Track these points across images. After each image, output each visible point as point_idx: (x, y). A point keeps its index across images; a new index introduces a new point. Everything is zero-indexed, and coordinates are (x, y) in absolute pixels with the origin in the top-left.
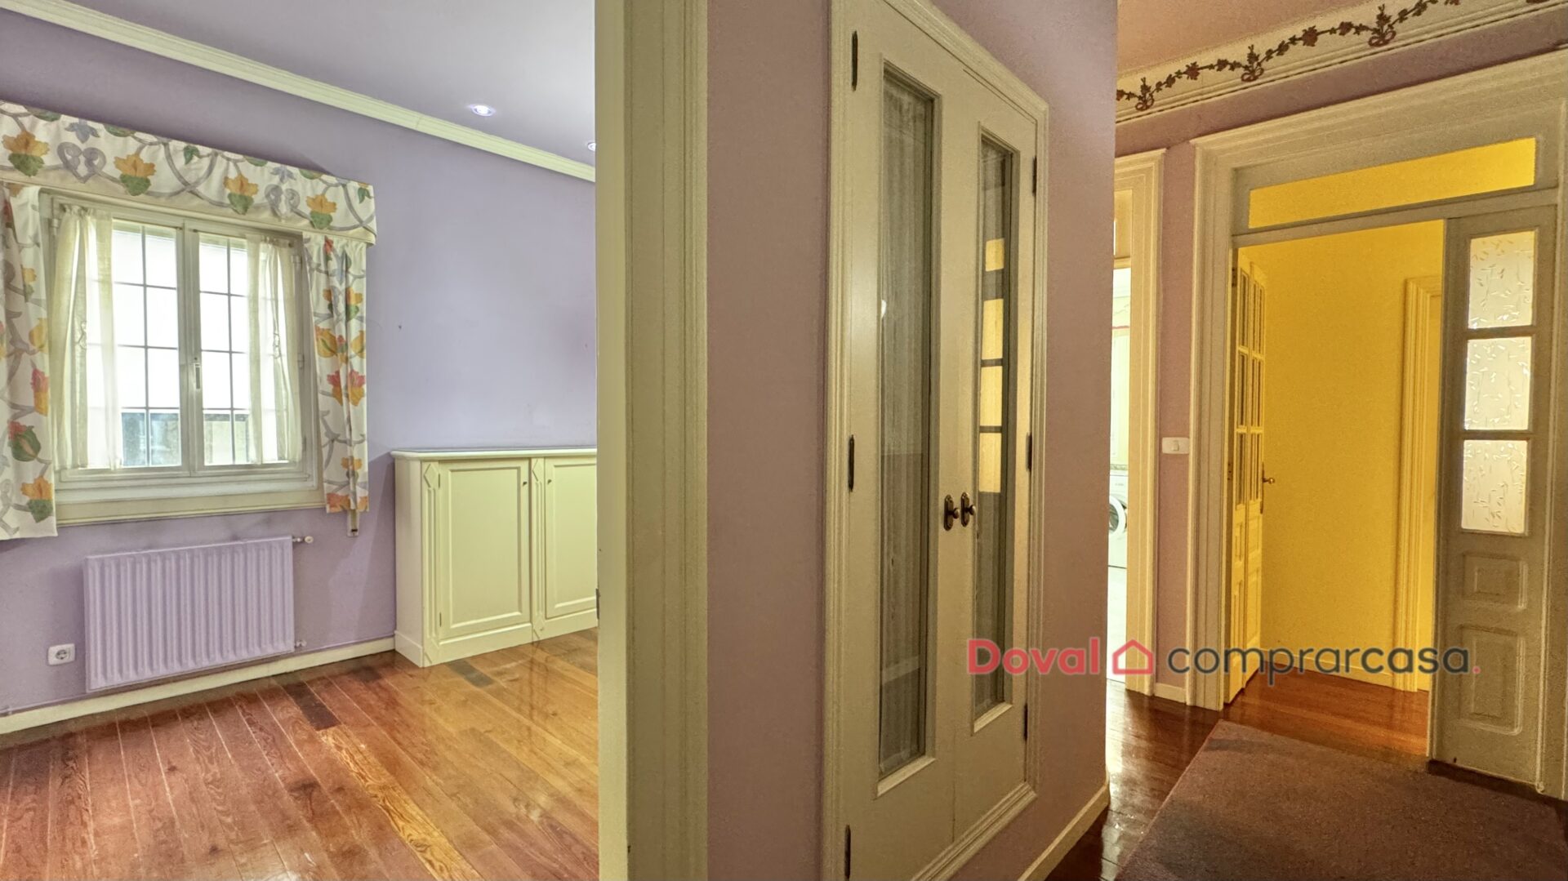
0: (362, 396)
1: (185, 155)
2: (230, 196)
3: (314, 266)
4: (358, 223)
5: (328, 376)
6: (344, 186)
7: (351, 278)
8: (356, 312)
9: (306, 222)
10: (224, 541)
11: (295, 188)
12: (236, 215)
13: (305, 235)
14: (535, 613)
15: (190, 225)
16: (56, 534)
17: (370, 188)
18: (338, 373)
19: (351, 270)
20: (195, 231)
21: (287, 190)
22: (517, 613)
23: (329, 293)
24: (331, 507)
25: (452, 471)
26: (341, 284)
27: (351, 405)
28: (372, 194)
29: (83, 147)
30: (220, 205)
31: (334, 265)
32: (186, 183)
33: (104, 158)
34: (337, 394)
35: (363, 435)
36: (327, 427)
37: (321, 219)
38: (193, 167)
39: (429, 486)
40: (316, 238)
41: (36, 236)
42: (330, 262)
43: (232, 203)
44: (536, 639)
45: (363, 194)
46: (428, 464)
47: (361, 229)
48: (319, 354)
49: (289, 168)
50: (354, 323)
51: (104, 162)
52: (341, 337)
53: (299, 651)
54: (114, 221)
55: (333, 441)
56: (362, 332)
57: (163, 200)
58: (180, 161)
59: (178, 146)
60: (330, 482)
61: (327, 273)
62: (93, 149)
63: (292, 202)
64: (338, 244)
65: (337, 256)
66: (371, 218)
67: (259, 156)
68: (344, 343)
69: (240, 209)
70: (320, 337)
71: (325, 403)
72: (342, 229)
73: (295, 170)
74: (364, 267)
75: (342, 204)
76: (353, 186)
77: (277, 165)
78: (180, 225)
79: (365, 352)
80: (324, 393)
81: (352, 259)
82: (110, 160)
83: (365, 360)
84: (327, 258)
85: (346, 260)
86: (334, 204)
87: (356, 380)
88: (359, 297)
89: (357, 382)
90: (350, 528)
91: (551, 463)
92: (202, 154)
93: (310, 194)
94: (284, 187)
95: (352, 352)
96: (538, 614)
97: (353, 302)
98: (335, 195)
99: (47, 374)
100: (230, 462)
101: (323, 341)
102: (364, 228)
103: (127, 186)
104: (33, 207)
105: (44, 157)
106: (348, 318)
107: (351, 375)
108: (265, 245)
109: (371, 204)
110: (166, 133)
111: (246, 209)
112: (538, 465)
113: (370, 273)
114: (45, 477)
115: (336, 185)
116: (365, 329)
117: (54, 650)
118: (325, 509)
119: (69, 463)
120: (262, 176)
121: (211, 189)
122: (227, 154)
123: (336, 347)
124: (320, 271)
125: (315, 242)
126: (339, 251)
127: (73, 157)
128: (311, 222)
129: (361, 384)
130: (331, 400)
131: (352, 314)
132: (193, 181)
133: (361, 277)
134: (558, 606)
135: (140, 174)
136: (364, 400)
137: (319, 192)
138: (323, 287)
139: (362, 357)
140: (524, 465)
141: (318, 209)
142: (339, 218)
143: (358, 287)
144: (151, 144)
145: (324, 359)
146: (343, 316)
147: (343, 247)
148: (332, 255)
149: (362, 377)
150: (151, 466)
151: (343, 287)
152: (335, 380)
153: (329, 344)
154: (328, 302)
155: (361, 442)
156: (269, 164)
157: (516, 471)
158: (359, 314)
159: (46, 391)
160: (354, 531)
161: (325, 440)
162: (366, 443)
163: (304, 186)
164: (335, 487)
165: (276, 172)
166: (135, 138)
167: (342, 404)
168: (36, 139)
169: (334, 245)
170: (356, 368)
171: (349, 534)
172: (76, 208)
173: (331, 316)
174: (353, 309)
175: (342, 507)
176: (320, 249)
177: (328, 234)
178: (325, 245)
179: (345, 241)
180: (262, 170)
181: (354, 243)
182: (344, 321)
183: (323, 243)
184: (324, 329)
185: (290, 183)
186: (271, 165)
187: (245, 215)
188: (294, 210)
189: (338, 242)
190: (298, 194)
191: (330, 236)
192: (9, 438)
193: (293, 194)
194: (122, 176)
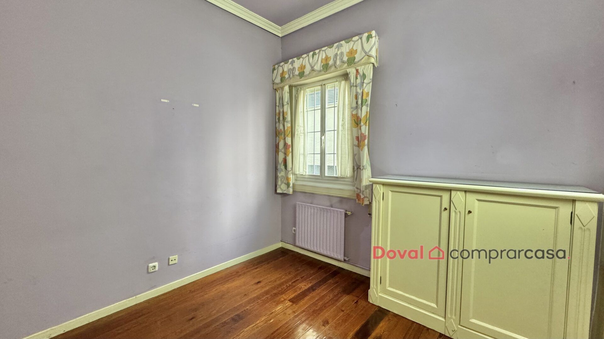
0: (364, 146)
1: (312, 57)
2: (323, 66)
3: (352, 85)
4: (365, 54)
6: (361, 38)
7: (365, 85)
8: (366, 102)
9: (346, 65)
10: (327, 206)
13: (348, 70)
16: (292, 193)
17: (373, 33)
18: (358, 135)
19: (365, 81)
22: (434, 305)
23: (356, 97)
24: (358, 200)
25: (392, 191)
26: (360, 90)
27: (361, 151)
28: (373, 35)
29: (292, 68)
30: (321, 71)
31: (359, 81)
32: (312, 68)
33: (295, 69)
34: (359, 146)
36: (357, 162)
37: (351, 60)
38: (314, 60)
40: (352, 71)
42: (357, 80)
43: (324, 68)
45: (369, 37)
46: (376, 185)
47: (366, 57)
48: (353, 127)
49: (341, 42)
50: (364, 108)
52: (359, 116)
53: (345, 261)
55: (358, 168)
56: (367, 112)
57: (307, 77)
58: (311, 60)
59: (311, 54)
60: (357, 188)
61: (356, 86)
62: (294, 67)
63: (341, 58)
65: (360, 76)
67: (330, 44)
68: (360, 120)
69: (325, 70)
70: (353, 118)
71: (355, 150)
72: (359, 61)
73: (343, 42)
74: (371, 77)
75: (359, 49)
76: (365, 36)
77: (337, 44)
78: (321, 84)
79: (367, 122)
80: (355, 145)
81: (367, 76)
82: (297, 69)
83: (367, 127)
84: (357, 78)
85: (364, 76)
86: (356, 50)
87: (363, 137)
88: (368, 94)
91: (471, 198)
92: (316, 53)
93: (348, 51)
94: (339, 53)
95: (362, 124)
96: (451, 317)
97: (364, 98)
98: (357, 46)
99: (289, 144)
101: (354, 120)
102: (367, 55)
103: (300, 76)
105: (286, 76)
106: (362, 107)
107: (362, 135)
109: (373, 41)
110: (307, 52)
111: (327, 69)
116: (368, 110)
117: (293, 228)
118: (356, 200)
121: (318, 67)
122: (323, 49)
123: (358, 122)
124: (354, 86)
125: (352, 73)
126: (361, 73)
127: (290, 72)
128: (348, 64)
129: (365, 140)
130: (357, 148)
131: (364, 103)
132: (314, 65)
133: (369, 83)
135: (302, 71)
136: (366, 147)
137: (351, 47)
138: (354, 94)
140: (446, 196)
141: (350, 56)
142: (358, 56)
143: (368, 89)
144: (305, 57)
146: (360, 106)
147: (363, 70)
149: (366, 136)
150: (315, 174)
151: (362, 91)
152: (358, 138)
153: (356, 120)
154: (356, 101)
159: (289, 149)
160: (370, 214)
163: (346, 48)
164: (359, 191)
165: (337, 47)
166: (302, 58)
168: (285, 71)
169: (359, 71)
170: (363, 132)
172: (300, 89)
173: (357, 107)
174: (364, 101)
176: (354, 75)
177: (355, 67)
178: (356, 72)
179: (363, 67)
180: (332, 49)
181: (367, 66)
182: (360, 109)
183: (355, 72)
184: (354, 114)
185: (341, 50)
186: (335, 45)
187: (327, 72)
188: (342, 61)
189: (360, 69)
190: (344, 53)
191: (357, 67)
192: (283, 163)
193: (342, 54)
194: (299, 73)
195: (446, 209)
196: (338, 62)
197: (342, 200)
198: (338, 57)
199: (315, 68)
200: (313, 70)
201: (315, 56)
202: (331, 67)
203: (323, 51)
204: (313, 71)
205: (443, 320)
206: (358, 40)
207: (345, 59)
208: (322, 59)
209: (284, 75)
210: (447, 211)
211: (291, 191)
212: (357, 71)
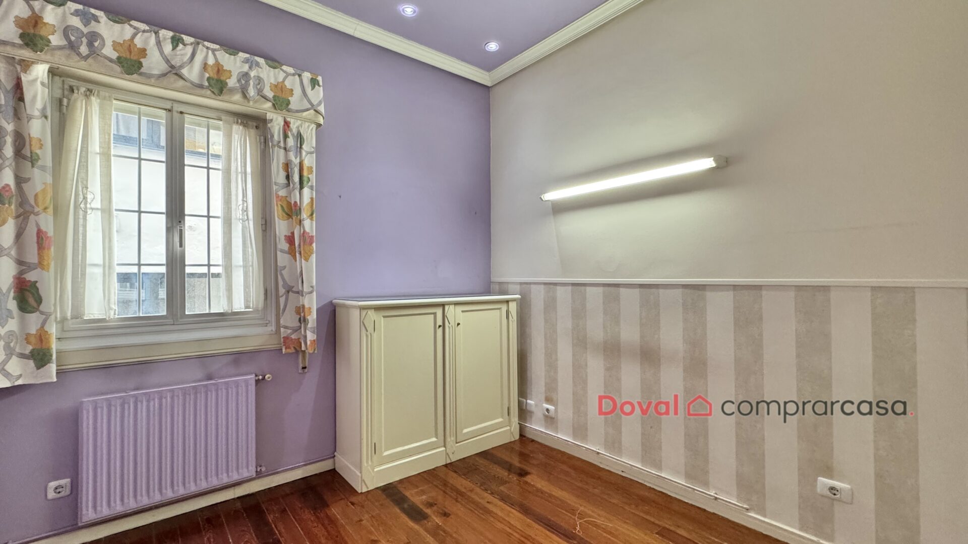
0: (312, 253)
1: (172, 43)
2: (208, 79)
3: (275, 143)
4: (310, 106)
5: (285, 236)
6: (300, 76)
7: (304, 154)
8: (308, 182)
9: (269, 105)
10: (200, 381)
11: (261, 76)
12: (213, 96)
13: (269, 116)
14: (448, 439)
15: (178, 108)
16: (55, 380)
17: (320, 79)
18: (293, 233)
19: (304, 146)
20: (181, 113)
21: (254, 76)
22: (434, 439)
23: (287, 166)
24: (286, 349)
25: (384, 317)
26: (296, 158)
27: (303, 261)
28: (321, 83)
29: (85, 30)
30: (201, 86)
31: (291, 142)
32: (172, 67)
33: (103, 40)
34: (292, 252)
35: (312, 287)
36: (284, 280)
37: (281, 102)
38: (178, 53)
39: (367, 331)
40: (277, 119)
41: (44, 108)
42: (288, 139)
43: (210, 85)
44: (449, 462)
45: (314, 82)
46: (366, 311)
47: (312, 112)
48: (278, 218)
49: (257, 58)
50: (306, 191)
51: (103, 44)
52: (296, 202)
53: (259, 475)
54: (115, 102)
55: (288, 292)
56: (312, 199)
57: (153, 80)
58: (168, 48)
59: (167, 34)
60: (286, 327)
61: (285, 149)
62: (94, 32)
63: (259, 87)
64: (294, 126)
65: (293, 135)
66: (319, 104)
67: (232, 48)
68: (298, 208)
69: (216, 91)
70: (279, 203)
71: (283, 259)
72: (298, 111)
73: (261, 61)
74: (314, 144)
75: (298, 91)
76: (307, 76)
77: (247, 56)
78: (169, 107)
79: (314, 215)
80: (282, 251)
81: (305, 138)
82: (109, 43)
83: (314, 222)
84: (286, 136)
85: (300, 138)
86: (292, 90)
87: (307, 239)
88: (310, 169)
89: (308, 240)
90: (301, 366)
91: (460, 309)
92: (186, 42)
93: (273, 81)
94: (252, 74)
95: (305, 215)
96: (450, 440)
97: (305, 173)
98: (292, 83)
99: (51, 233)
100: (207, 312)
101: (282, 206)
102: (315, 111)
103: (123, 67)
104: (43, 84)
105: (51, 37)
106: (301, 188)
107: (304, 235)
108: (237, 127)
109: (320, 91)
110: (156, 24)
111: (221, 92)
112: (450, 310)
113: (319, 150)
114: (46, 328)
115: (294, 75)
116: (314, 197)
117: (53, 484)
118: (281, 349)
119: (69, 315)
120: (234, 64)
121: (193, 73)
122: (206, 43)
123: (292, 211)
124: (280, 147)
125: (276, 121)
126: (295, 131)
127: (77, 38)
128: (274, 105)
129: (311, 243)
130: (287, 256)
131: (305, 183)
132: (178, 65)
133: (311, 153)
134: (465, 431)
135: (134, 57)
136: (314, 255)
137: (281, 80)
138: (282, 160)
140: (439, 312)
141: (279, 94)
142: (295, 101)
143: (309, 161)
144: (144, 31)
145: (281, 221)
146: (297, 185)
147: (298, 127)
148: (290, 134)
149: (312, 237)
150: (141, 315)
151: (297, 161)
152: (290, 239)
153: (286, 210)
154: (286, 174)
155: (311, 292)
156: (241, 54)
157: (433, 315)
158: (310, 184)
159: (49, 248)
160: (304, 368)
161: (282, 291)
162: (315, 293)
163: (269, 75)
164: (289, 331)
165: (246, 61)
166: (131, 26)
167: (296, 261)
168: (45, 21)
169: (291, 125)
170: (307, 229)
171: (300, 371)
172: (83, 90)
173: (288, 185)
174: (305, 179)
175: (294, 348)
176: (280, 128)
177: (285, 116)
178: (284, 125)
179: (299, 122)
180: (235, 59)
181: (307, 124)
182: (298, 190)
183: (282, 123)
184: (282, 197)
185: (257, 71)
186: (242, 55)
187: (220, 98)
188: (260, 94)
189: (294, 124)
190: (263, 81)
191: (288, 117)
192: (14, 292)
193: (260, 80)
194: (119, 58)
195: (440, 326)
196: (252, 92)
197: (239, 358)
198: (251, 82)
199: (185, 72)
200: (176, 74)
201: (181, 46)
202: (232, 91)
203: (208, 48)
204: (176, 77)
205: (443, 449)
207: (270, 94)
208: (205, 64)
209: (43, 32)
210: (441, 328)
212: (287, 124)
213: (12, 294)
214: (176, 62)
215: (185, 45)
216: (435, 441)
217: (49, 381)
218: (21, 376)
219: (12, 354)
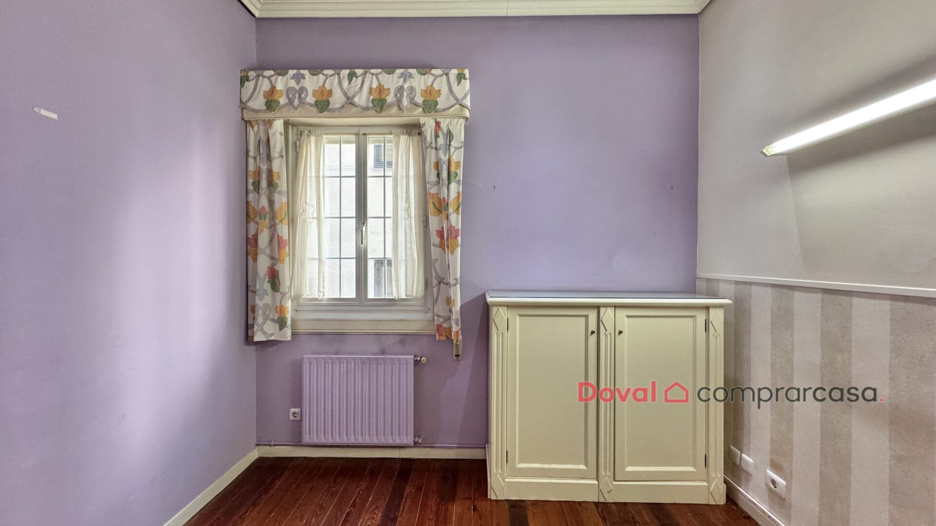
0: (457, 247)
1: (348, 78)
2: (373, 100)
3: (428, 145)
4: (455, 102)
5: (437, 231)
6: (447, 75)
7: (452, 149)
8: (455, 177)
9: (420, 110)
10: (375, 354)
11: (413, 85)
12: (377, 114)
13: (422, 120)
14: (602, 472)
15: (362, 132)
16: (290, 338)
17: (467, 72)
18: (443, 228)
19: (452, 143)
20: (364, 134)
21: (408, 87)
23: (437, 165)
24: (439, 335)
25: (520, 316)
26: (445, 156)
27: (450, 254)
28: (467, 76)
29: (297, 87)
30: (367, 109)
31: (441, 141)
32: (348, 98)
33: (307, 91)
34: (442, 246)
35: (456, 279)
36: (436, 272)
37: (430, 106)
38: (352, 85)
39: (498, 330)
40: (428, 121)
42: (438, 138)
43: (374, 106)
44: (602, 500)
45: (460, 77)
46: (497, 308)
47: (458, 106)
48: (431, 215)
49: (410, 70)
50: (453, 186)
51: (307, 95)
52: (444, 198)
53: (416, 445)
55: (440, 283)
56: (458, 193)
57: (336, 113)
58: (345, 84)
59: (345, 73)
60: (438, 316)
61: (436, 148)
62: (302, 87)
63: (411, 96)
64: (444, 126)
65: (443, 134)
66: (465, 96)
67: (389, 68)
68: (446, 203)
69: (378, 109)
70: (431, 200)
71: (435, 252)
72: (444, 110)
73: (413, 71)
74: (463, 139)
75: (445, 90)
76: (454, 72)
77: (402, 70)
78: (357, 132)
79: (460, 209)
80: (434, 245)
81: (454, 135)
82: (310, 92)
83: (460, 216)
84: (437, 136)
85: (450, 135)
86: (440, 91)
87: (453, 232)
88: (458, 164)
89: (454, 234)
90: (455, 353)
91: (622, 314)
92: (358, 75)
93: (423, 87)
94: (406, 86)
95: (451, 210)
96: (604, 473)
97: (453, 169)
98: (441, 84)
99: (286, 237)
100: (383, 297)
101: (434, 203)
102: (460, 105)
103: (318, 108)
104: (281, 134)
106: (449, 183)
107: (451, 228)
108: (404, 137)
109: (467, 84)
110: (337, 67)
111: (382, 108)
112: (607, 315)
113: (468, 144)
114: (283, 304)
116: (461, 191)
118: (435, 335)
120: (391, 81)
121: (362, 99)
122: (373, 71)
123: (442, 207)
124: (431, 148)
125: (428, 123)
126: (445, 129)
127: (293, 95)
128: (423, 109)
129: (456, 237)
130: (439, 250)
131: (452, 178)
132: (352, 95)
133: (460, 148)
134: (629, 469)
135: (325, 98)
136: (459, 249)
137: (429, 84)
138: (433, 160)
139: (458, 214)
140: (592, 315)
141: (428, 98)
142: (443, 101)
143: (458, 156)
144: (331, 76)
145: (434, 217)
146: (446, 182)
147: (447, 126)
148: (440, 134)
149: (458, 230)
150: (341, 297)
151: (447, 157)
152: (440, 233)
153: (437, 205)
154: (437, 172)
155: (455, 285)
157: (584, 318)
158: (457, 179)
159: (285, 248)
160: (457, 356)
161: (435, 282)
162: (458, 286)
163: (419, 82)
164: (441, 320)
165: (402, 76)
166: (323, 74)
167: (445, 252)
169: (441, 125)
170: (453, 223)
171: (455, 358)
173: (438, 183)
174: (453, 174)
175: (446, 336)
176: (432, 130)
177: (435, 117)
178: (436, 126)
179: (448, 120)
180: (393, 77)
181: (455, 120)
182: (446, 186)
183: (434, 125)
184: (433, 194)
185: (411, 83)
186: (399, 71)
187: (382, 114)
188: (413, 102)
189: (444, 122)
190: (415, 89)
191: (438, 118)
192: (269, 278)
193: (412, 89)
194: (316, 102)
195: (593, 332)
196: (405, 102)
197: (404, 338)
198: (405, 94)
199: (356, 100)
200: (350, 103)
201: (354, 79)
202: (390, 105)
203: (373, 74)
204: (351, 105)
205: (596, 482)
206: (441, 76)
207: (419, 99)
208: (371, 88)
209: (275, 98)
210: (595, 335)
211: (287, 334)
212: (438, 124)
213: (267, 279)
214: (350, 94)
215: (357, 77)
216: (584, 470)
217: (285, 339)
218: (273, 334)
219: (267, 320)
